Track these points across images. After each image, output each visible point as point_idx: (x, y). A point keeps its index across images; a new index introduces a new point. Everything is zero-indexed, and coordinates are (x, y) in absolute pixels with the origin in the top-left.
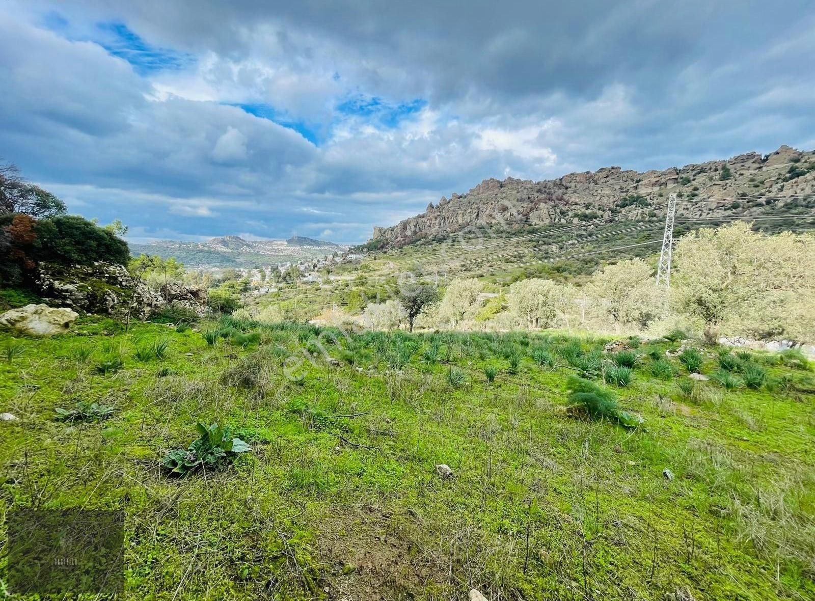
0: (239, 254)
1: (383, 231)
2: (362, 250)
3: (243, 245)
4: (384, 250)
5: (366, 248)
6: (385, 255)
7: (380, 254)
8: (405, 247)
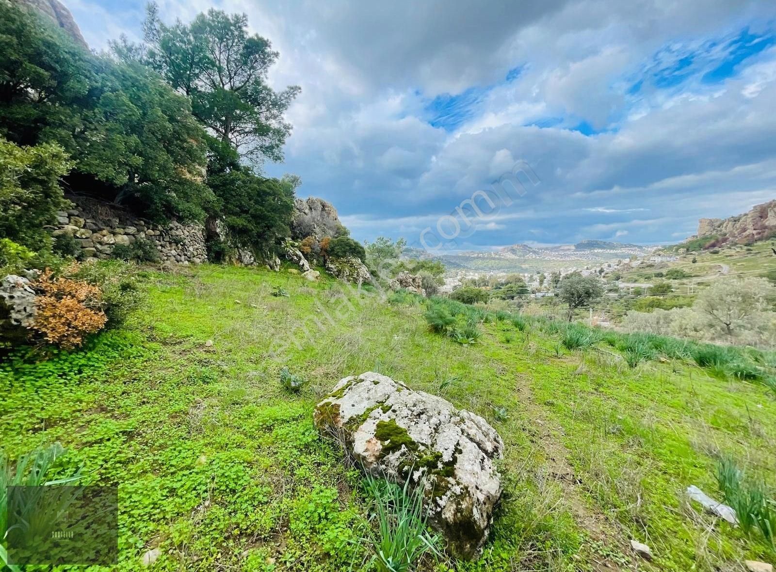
0: (525, 261)
1: (717, 224)
2: (677, 250)
3: (530, 252)
4: (716, 249)
5: (683, 247)
6: (715, 256)
7: (707, 254)
8: (759, 243)
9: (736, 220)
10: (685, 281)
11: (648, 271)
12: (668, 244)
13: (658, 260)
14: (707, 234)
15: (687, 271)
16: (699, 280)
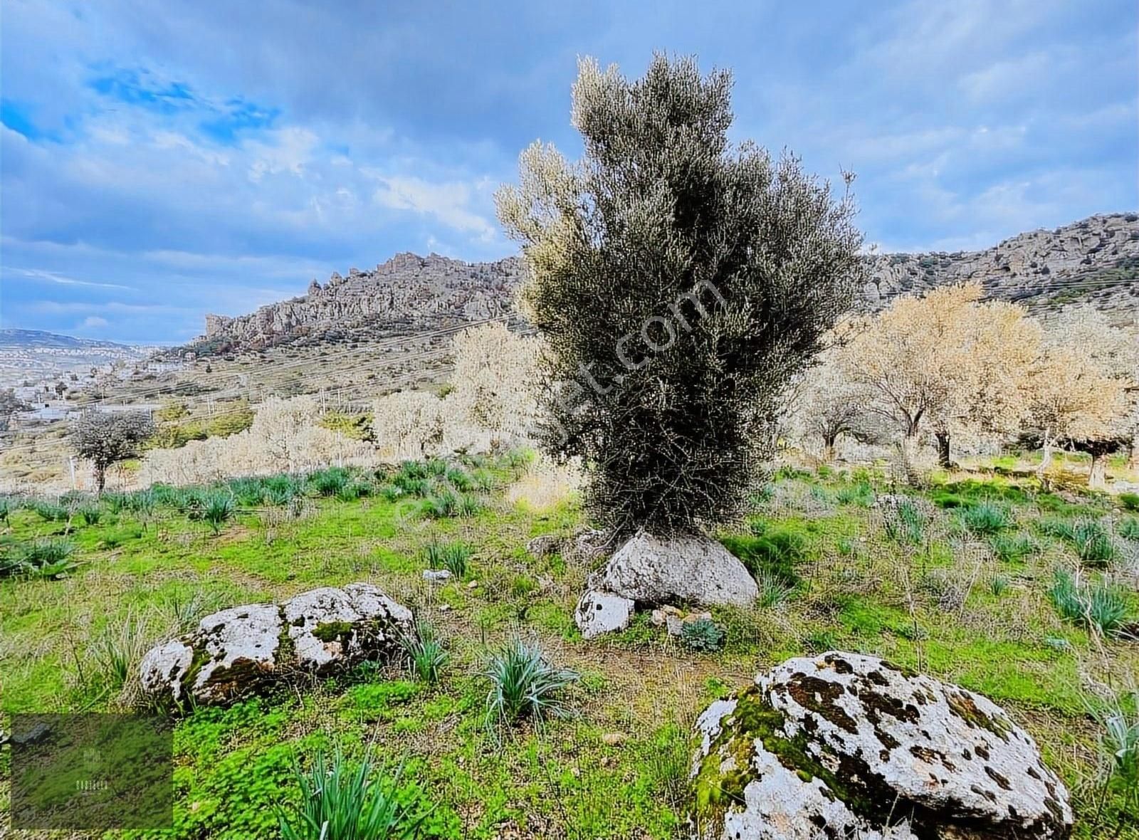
4: (230, 354)
5: (192, 351)
6: (231, 364)
7: (221, 362)
8: (271, 350)
9: (246, 321)
10: (202, 397)
11: (147, 385)
12: (170, 345)
13: (160, 368)
14: (218, 334)
15: (201, 383)
16: (218, 395)
